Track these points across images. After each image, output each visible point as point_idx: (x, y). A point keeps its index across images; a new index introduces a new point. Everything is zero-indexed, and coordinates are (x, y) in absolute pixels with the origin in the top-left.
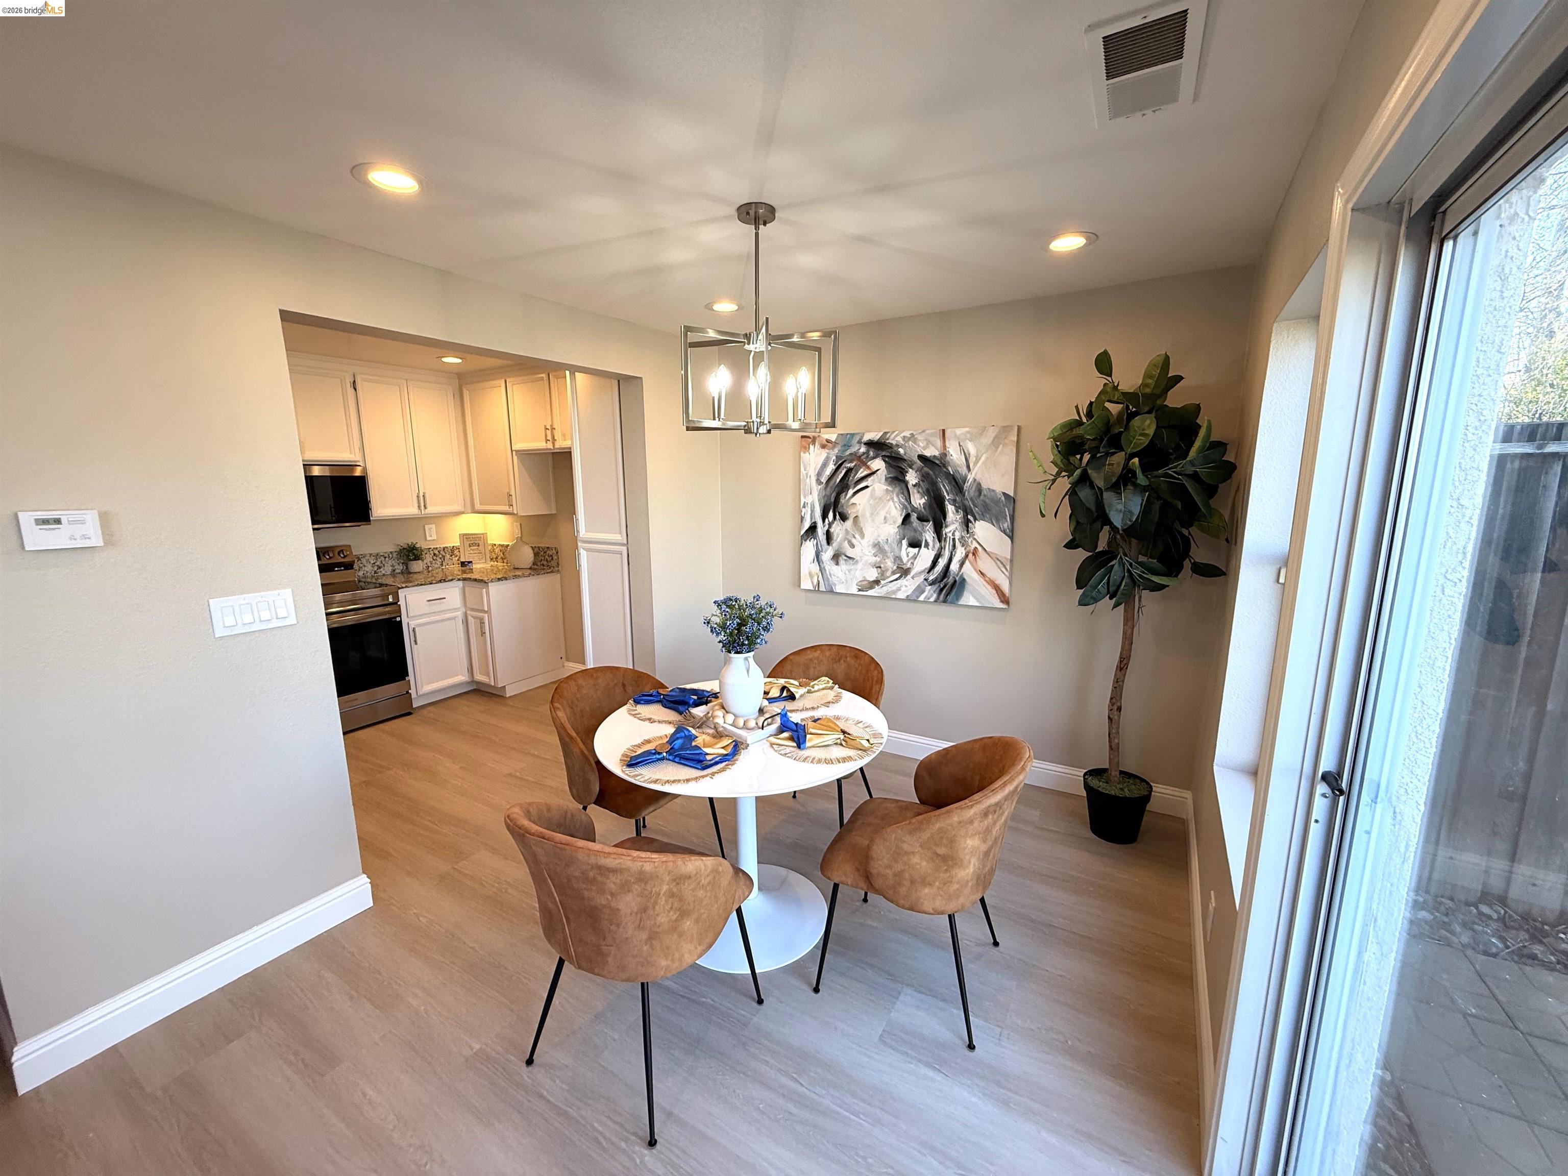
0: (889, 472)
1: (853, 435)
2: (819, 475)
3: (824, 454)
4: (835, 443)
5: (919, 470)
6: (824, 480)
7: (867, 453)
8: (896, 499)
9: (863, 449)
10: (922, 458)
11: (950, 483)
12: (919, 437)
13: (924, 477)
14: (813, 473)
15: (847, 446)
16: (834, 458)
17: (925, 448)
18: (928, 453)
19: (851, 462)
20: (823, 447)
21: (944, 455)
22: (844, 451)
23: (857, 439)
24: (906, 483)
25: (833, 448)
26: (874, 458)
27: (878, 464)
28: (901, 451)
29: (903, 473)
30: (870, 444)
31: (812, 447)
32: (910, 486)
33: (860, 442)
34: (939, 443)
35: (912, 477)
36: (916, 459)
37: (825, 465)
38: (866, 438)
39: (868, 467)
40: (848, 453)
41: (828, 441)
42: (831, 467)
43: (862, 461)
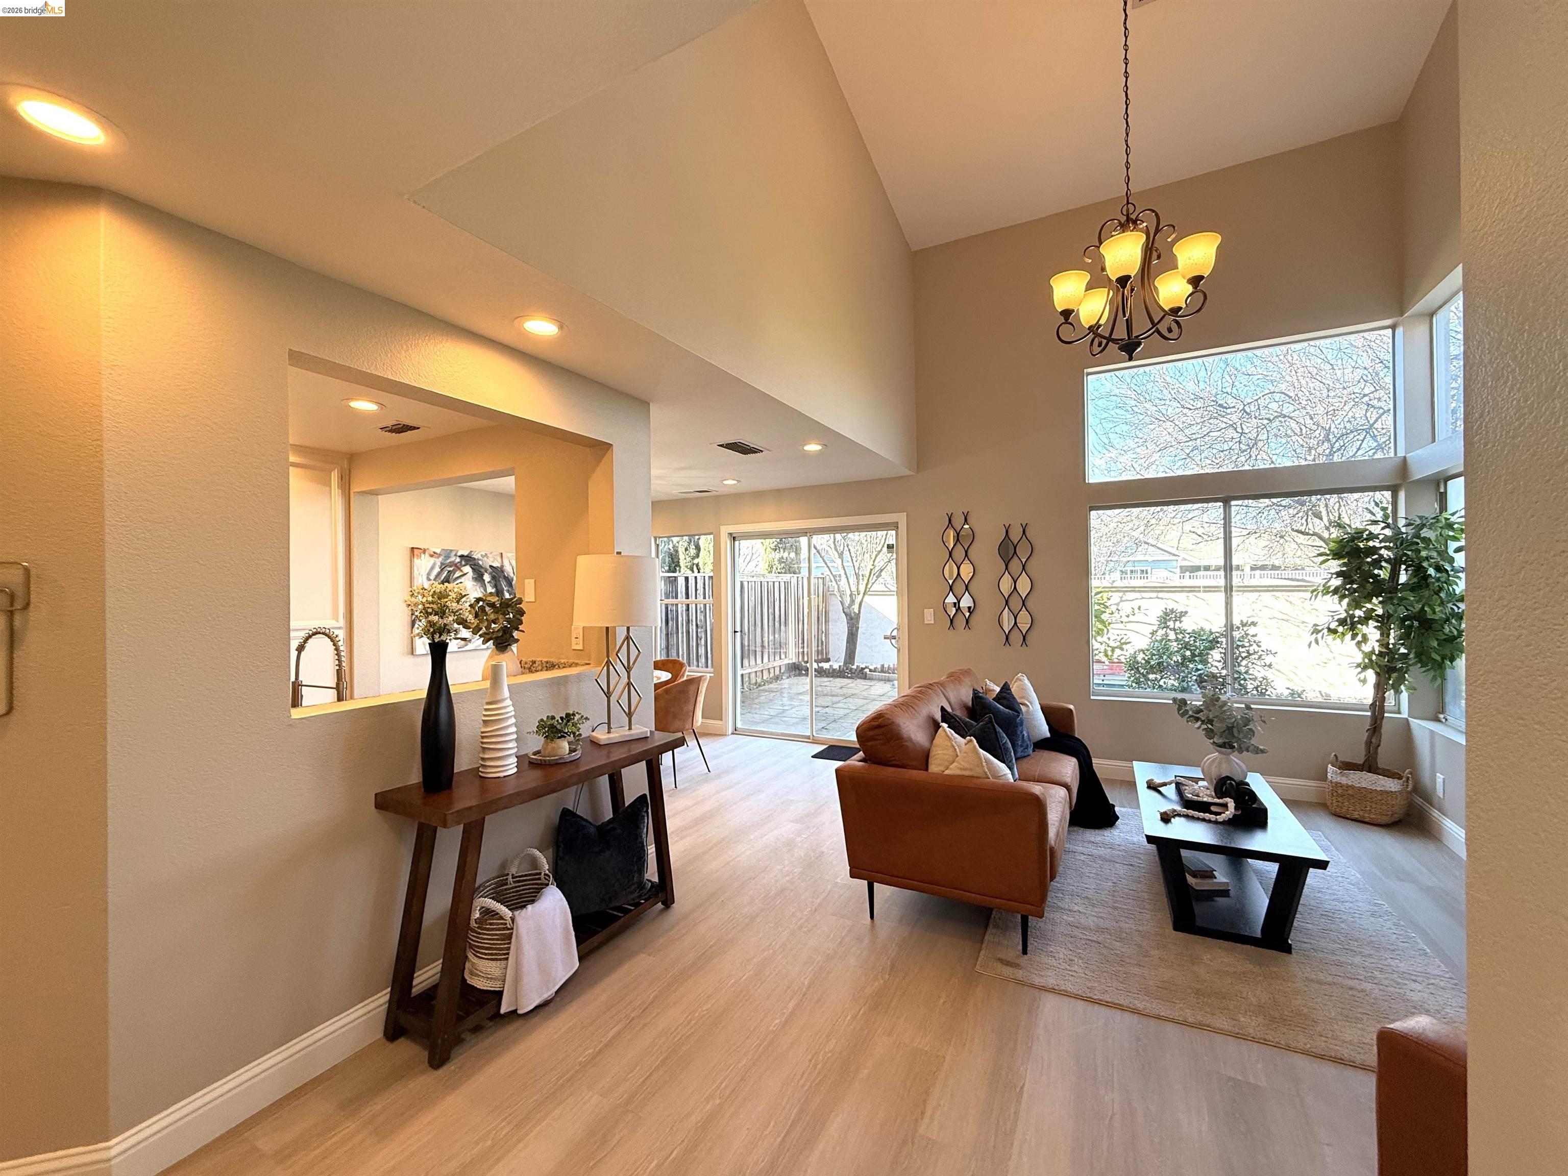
0: (474, 574)
1: (451, 551)
2: (429, 574)
3: (432, 560)
4: (440, 555)
5: (490, 574)
6: (432, 577)
7: (460, 562)
8: (478, 590)
9: (458, 560)
10: (491, 566)
11: (506, 581)
12: (490, 556)
13: (493, 578)
14: (424, 573)
15: (448, 557)
16: (439, 564)
17: (493, 562)
18: (495, 565)
19: (451, 567)
20: (431, 556)
21: (502, 566)
22: (445, 560)
23: (454, 553)
24: (484, 581)
25: (438, 558)
26: (465, 565)
27: (467, 569)
28: (480, 563)
29: (483, 575)
30: (462, 556)
31: (423, 555)
32: (486, 582)
33: (456, 555)
34: (499, 559)
35: (487, 577)
36: (488, 567)
37: (432, 568)
38: (459, 554)
39: (462, 571)
40: (448, 561)
41: (434, 553)
42: (437, 570)
43: (458, 567)
